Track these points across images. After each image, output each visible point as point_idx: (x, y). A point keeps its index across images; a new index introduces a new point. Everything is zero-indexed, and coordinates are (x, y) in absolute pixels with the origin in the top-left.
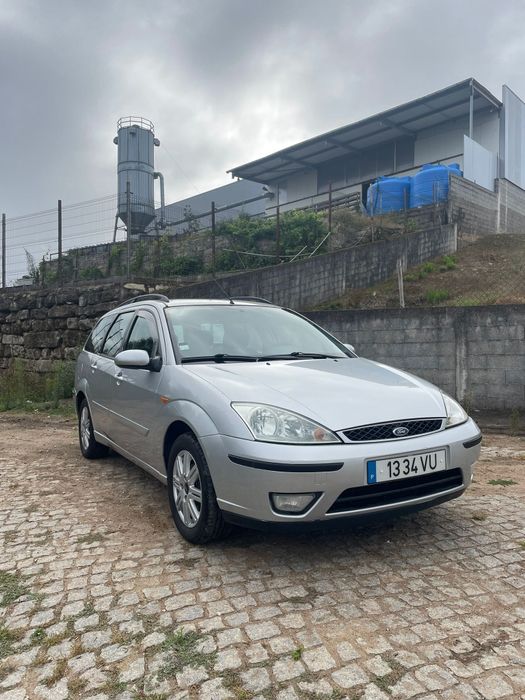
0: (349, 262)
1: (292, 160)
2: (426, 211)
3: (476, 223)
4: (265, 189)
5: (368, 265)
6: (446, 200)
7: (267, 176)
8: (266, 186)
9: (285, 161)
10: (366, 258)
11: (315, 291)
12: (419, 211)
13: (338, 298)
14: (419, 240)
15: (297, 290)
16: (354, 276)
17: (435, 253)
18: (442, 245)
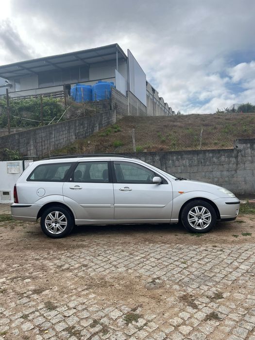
0: (75, 126)
1: (24, 68)
2: (101, 103)
3: (121, 110)
4: (6, 81)
5: (84, 128)
6: (110, 98)
7: (8, 75)
8: (7, 80)
9: (20, 68)
10: (82, 124)
11: (62, 141)
12: (98, 102)
13: (72, 144)
14: (102, 116)
15: (53, 140)
16: (78, 133)
17: (108, 123)
18: (111, 120)
